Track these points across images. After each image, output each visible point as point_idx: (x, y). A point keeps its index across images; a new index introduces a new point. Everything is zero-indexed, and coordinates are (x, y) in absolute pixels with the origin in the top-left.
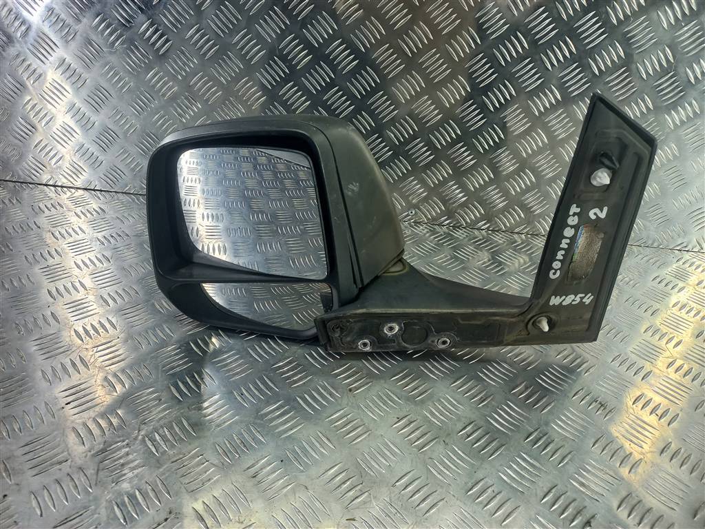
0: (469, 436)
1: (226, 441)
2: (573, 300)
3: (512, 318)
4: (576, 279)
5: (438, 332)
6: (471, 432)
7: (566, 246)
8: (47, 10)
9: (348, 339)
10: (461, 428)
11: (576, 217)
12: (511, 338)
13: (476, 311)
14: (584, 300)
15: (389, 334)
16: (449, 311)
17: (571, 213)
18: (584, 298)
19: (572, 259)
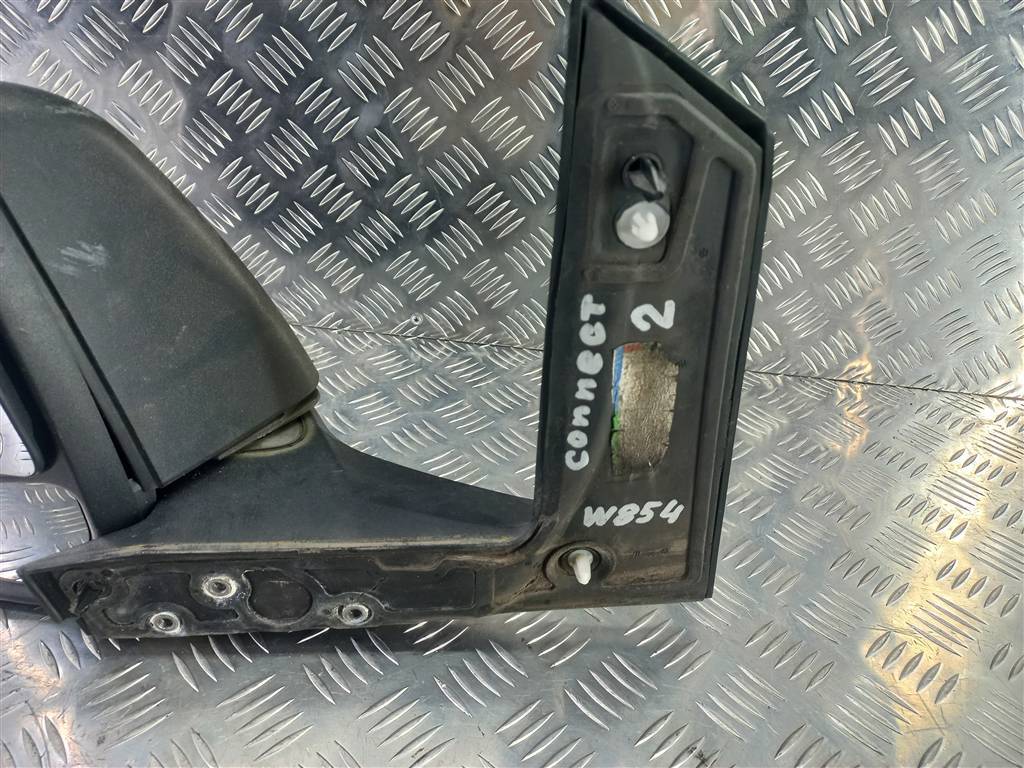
2: (638, 516)
3: (500, 556)
4: (632, 469)
5: (335, 591)
7: (590, 397)
9: (122, 611)
11: (599, 326)
12: (512, 598)
13: (411, 544)
14: (663, 515)
15: (219, 598)
16: (346, 545)
17: (585, 316)
18: (661, 509)
19: (613, 427)
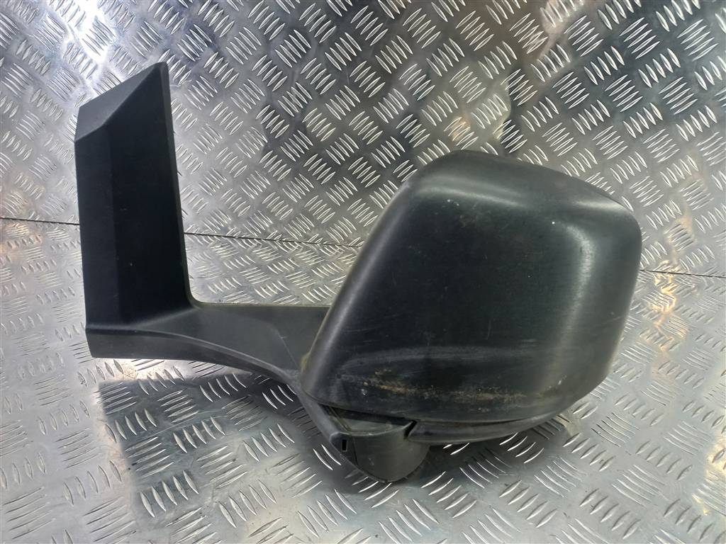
0: (594, 508)
1: (310, 510)
6: (596, 503)
8: (114, 48)
10: (583, 498)
